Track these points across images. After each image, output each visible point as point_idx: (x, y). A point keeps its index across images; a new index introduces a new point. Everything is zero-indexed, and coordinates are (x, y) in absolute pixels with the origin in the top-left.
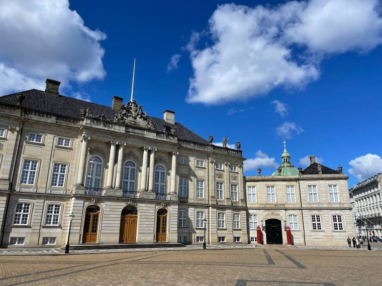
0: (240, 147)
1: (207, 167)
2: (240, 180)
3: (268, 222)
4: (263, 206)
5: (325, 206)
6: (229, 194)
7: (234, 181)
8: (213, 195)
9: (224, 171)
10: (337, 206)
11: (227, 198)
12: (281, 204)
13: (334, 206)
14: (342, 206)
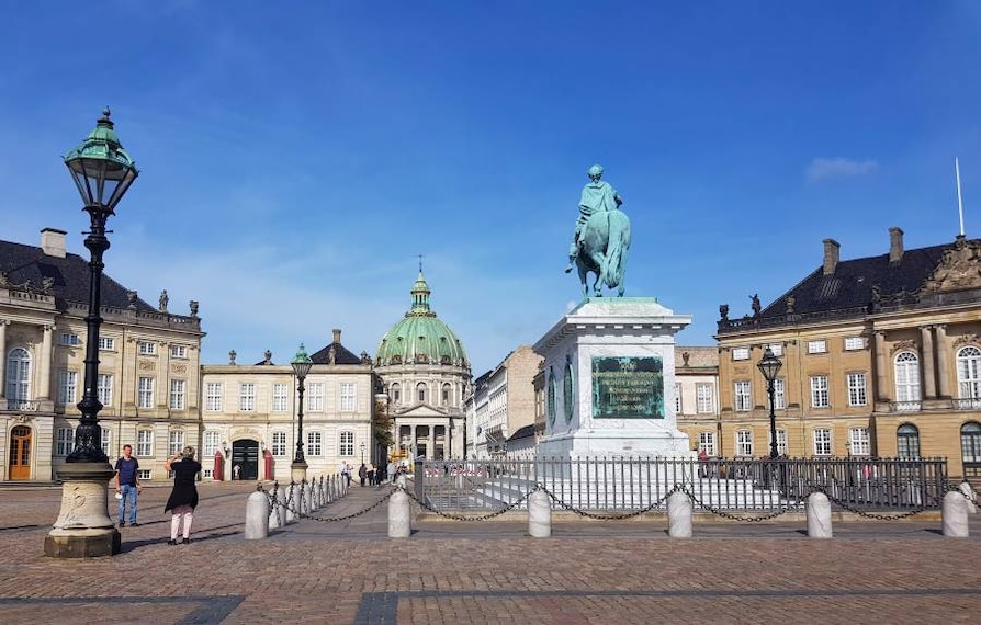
0: (196, 312)
1: (120, 351)
2: (191, 373)
3: (236, 444)
4: (231, 418)
5: (331, 417)
6: (165, 397)
7: (178, 376)
8: (131, 400)
9: (157, 356)
10: (350, 417)
11: (160, 406)
12: (261, 415)
13: (344, 417)
14: (356, 418)
